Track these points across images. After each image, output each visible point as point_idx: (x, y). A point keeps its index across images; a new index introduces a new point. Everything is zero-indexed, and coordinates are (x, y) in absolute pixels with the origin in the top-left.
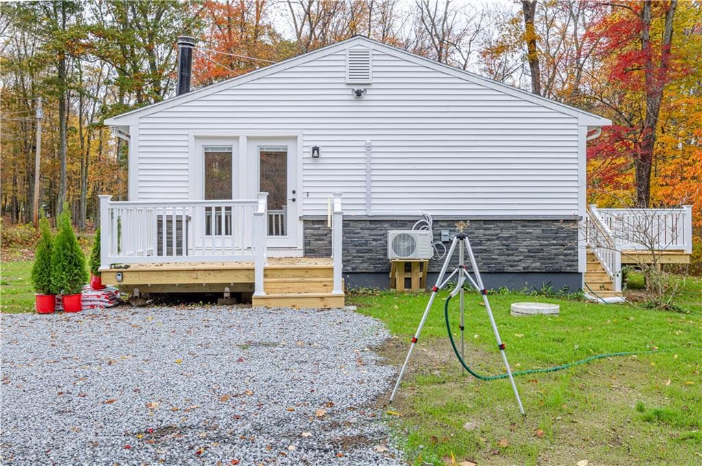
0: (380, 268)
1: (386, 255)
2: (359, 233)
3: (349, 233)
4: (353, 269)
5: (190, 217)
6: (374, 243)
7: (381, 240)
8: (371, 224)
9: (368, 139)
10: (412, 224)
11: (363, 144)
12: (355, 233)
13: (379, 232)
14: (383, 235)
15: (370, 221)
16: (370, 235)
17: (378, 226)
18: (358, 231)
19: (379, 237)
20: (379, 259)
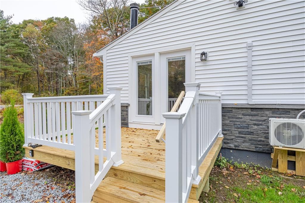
0: (261, 148)
1: (267, 138)
2: (241, 118)
3: (233, 118)
4: (235, 146)
5: (129, 104)
6: (256, 127)
7: (261, 125)
8: (252, 111)
9: (249, 41)
10: (296, 112)
11: (245, 45)
12: (237, 118)
13: (259, 118)
14: (264, 121)
15: (251, 108)
16: (251, 120)
17: (259, 113)
18: (240, 116)
19: (260, 123)
20: (261, 141)
